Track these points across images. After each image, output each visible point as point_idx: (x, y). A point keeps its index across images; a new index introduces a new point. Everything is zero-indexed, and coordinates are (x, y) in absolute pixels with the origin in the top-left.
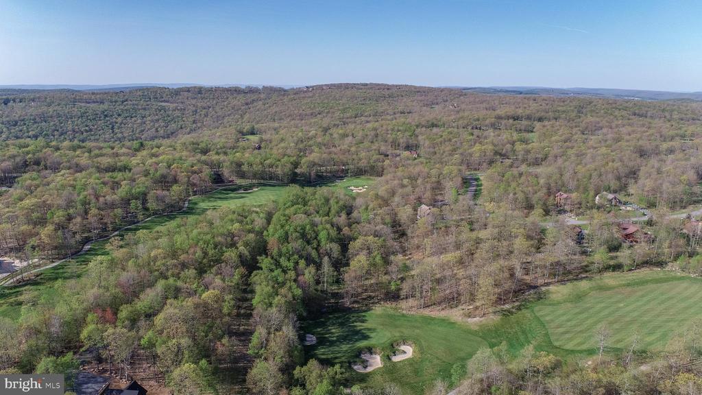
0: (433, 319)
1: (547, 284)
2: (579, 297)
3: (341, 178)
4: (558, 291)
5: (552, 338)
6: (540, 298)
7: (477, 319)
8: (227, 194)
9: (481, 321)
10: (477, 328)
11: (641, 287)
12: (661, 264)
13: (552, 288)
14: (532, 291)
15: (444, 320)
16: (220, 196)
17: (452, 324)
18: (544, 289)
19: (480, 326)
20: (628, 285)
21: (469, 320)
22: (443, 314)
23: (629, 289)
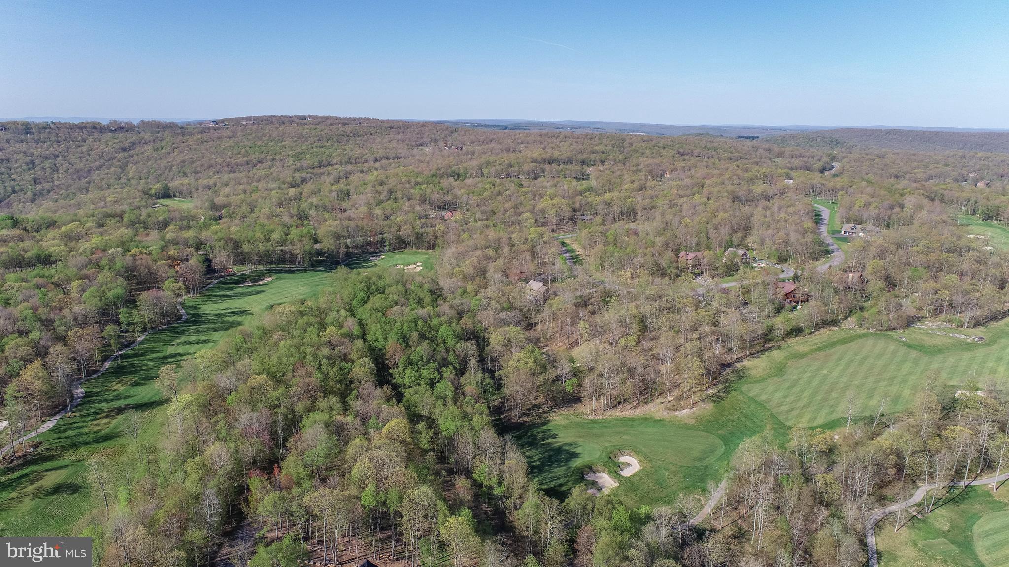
0: (632, 420)
1: (740, 360)
2: (780, 370)
3: (377, 254)
4: (756, 366)
5: (781, 418)
6: (741, 377)
7: (686, 412)
8: (232, 289)
9: (694, 413)
10: (693, 422)
11: (833, 350)
12: (834, 323)
13: (746, 363)
14: (728, 370)
15: (646, 419)
16: (222, 293)
17: (660, 422)
18: (739, 365)
19: (696, 418)
20: (819, 349)
21: (678, 413)
22: (640, 412)
23: (822, 353)
